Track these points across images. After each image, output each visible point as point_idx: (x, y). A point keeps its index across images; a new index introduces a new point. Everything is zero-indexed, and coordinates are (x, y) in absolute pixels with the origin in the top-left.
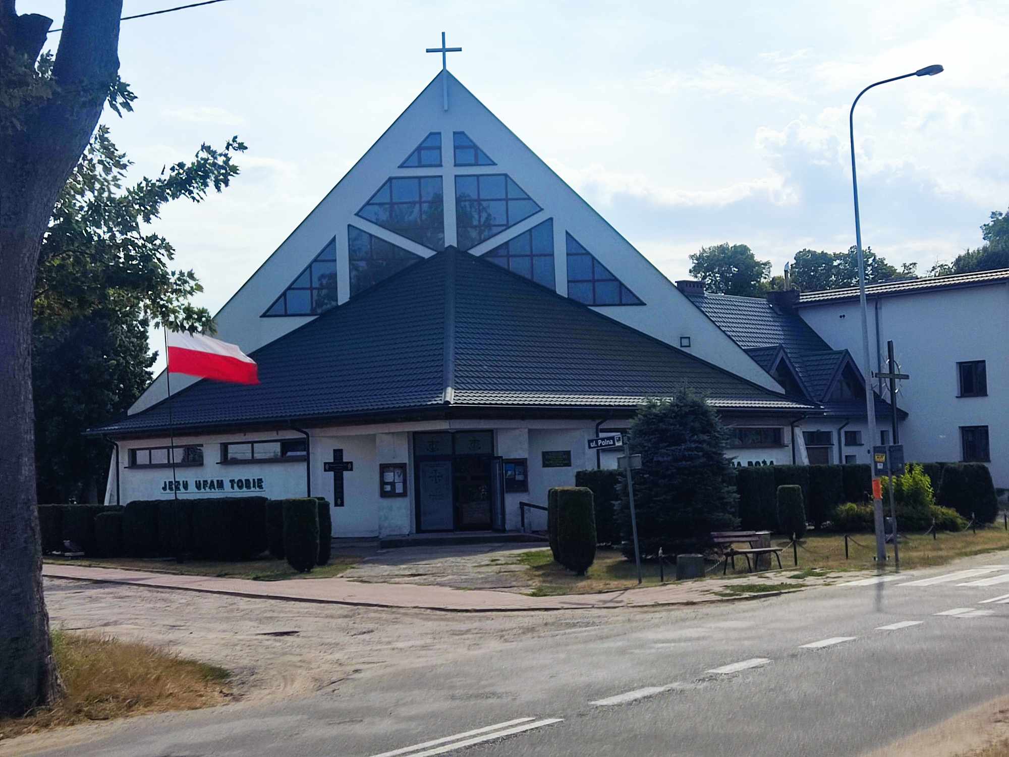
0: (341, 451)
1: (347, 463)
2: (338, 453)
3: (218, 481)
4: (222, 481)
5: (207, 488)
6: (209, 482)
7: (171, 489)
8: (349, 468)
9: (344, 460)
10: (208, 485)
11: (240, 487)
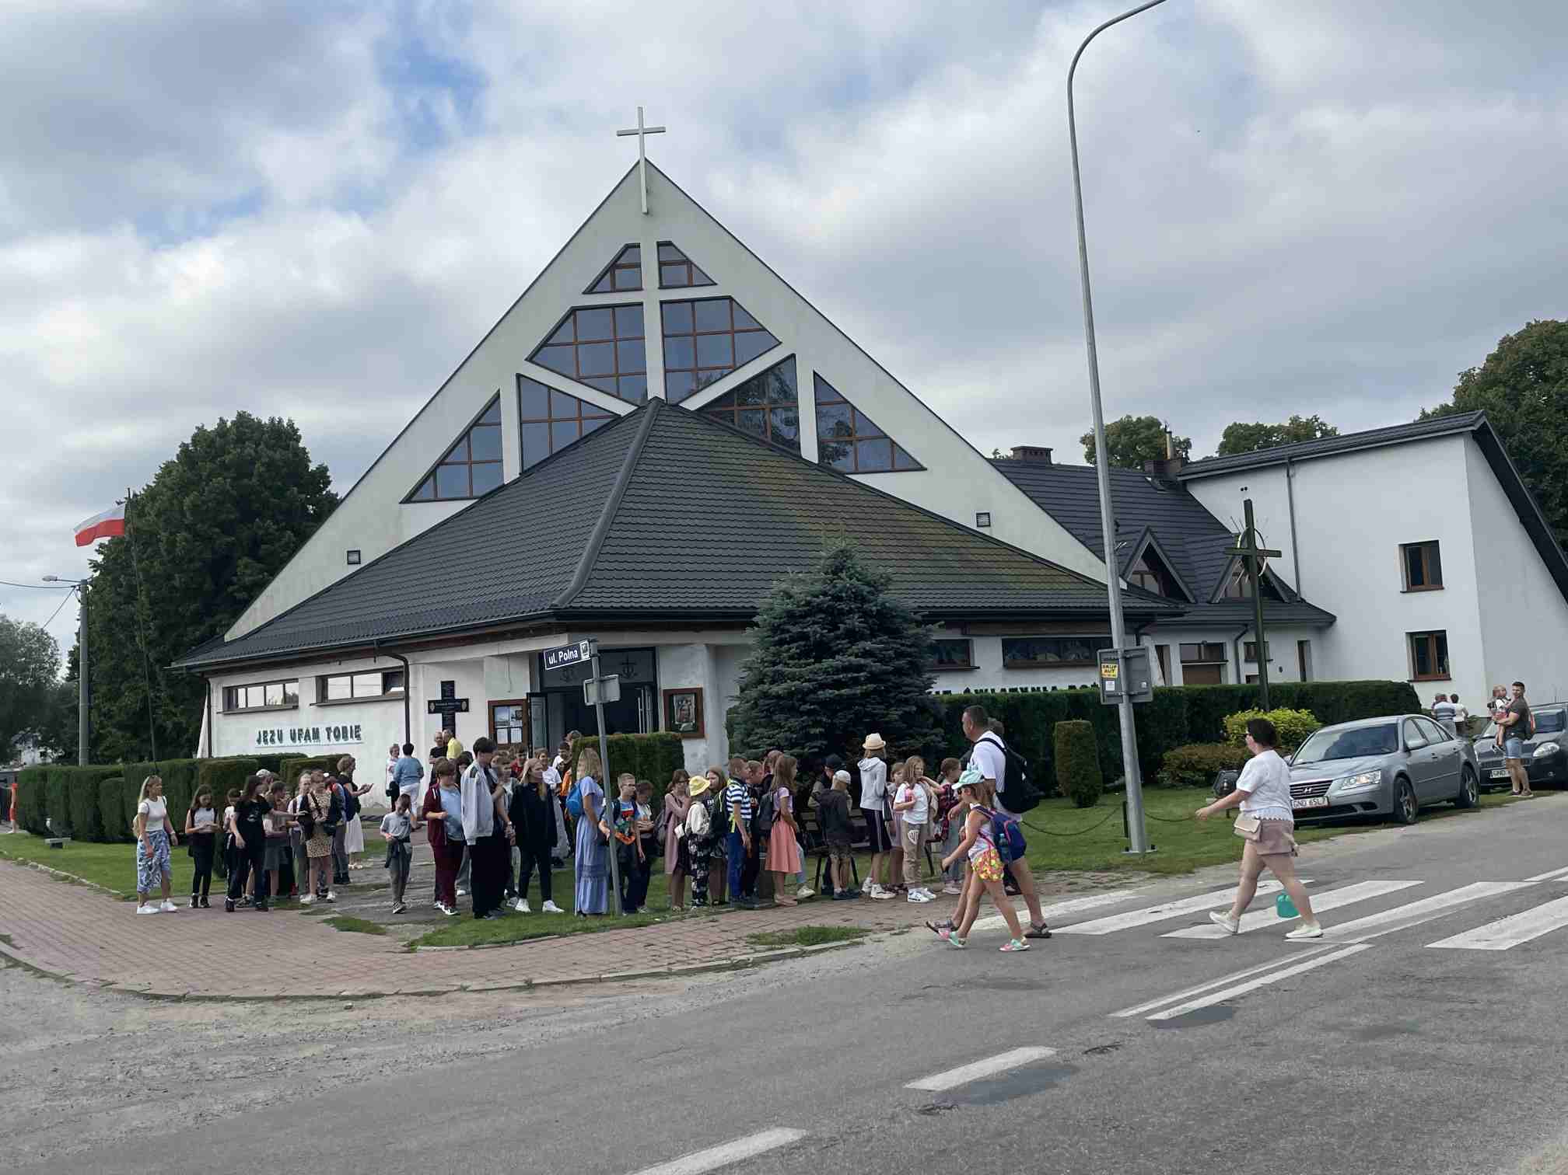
0: (452, 683)
1: (461, 701)
2: (448, 687)
3: (313, 729)
4: (318, 729)
5: (302, 740)
6: (304, 731)
7: (265, 741)
8: (464, 708)
9: (457, 697)
10: (304, 736)
11: (337, 737)
